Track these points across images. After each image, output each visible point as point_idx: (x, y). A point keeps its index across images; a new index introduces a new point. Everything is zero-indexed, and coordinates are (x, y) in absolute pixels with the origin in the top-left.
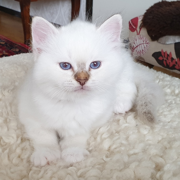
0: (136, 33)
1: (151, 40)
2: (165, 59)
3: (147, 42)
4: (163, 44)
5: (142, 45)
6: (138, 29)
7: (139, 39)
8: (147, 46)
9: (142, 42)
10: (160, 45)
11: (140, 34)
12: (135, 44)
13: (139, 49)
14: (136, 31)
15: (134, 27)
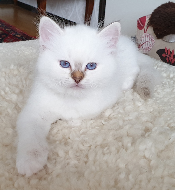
0: (144, 31)
1: (156, 38)
2: (168, 56)
3: (153, 40)
4: (167, 42)
5: (148, 42)
6: (145, 27)
7: (146, 37)
8: (152, 43)
9: (148, 40)
10: (165, 43)
11: (147, 32)
12: (141, 41)
13: (145, 46)
14: (143, 29)
15: (142, 26)
